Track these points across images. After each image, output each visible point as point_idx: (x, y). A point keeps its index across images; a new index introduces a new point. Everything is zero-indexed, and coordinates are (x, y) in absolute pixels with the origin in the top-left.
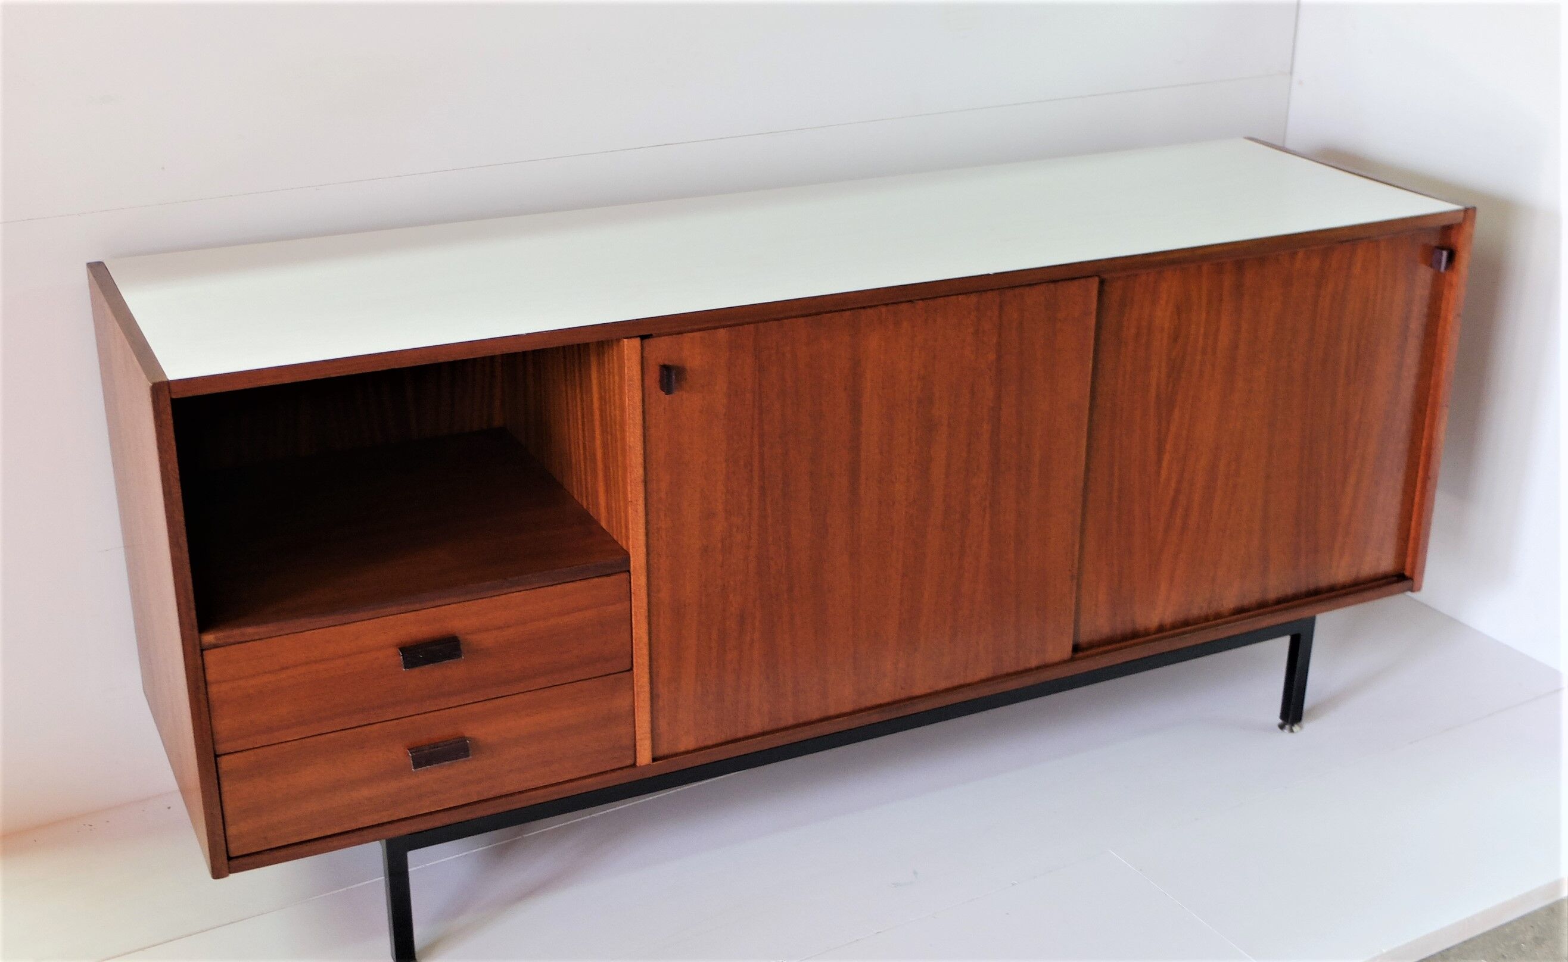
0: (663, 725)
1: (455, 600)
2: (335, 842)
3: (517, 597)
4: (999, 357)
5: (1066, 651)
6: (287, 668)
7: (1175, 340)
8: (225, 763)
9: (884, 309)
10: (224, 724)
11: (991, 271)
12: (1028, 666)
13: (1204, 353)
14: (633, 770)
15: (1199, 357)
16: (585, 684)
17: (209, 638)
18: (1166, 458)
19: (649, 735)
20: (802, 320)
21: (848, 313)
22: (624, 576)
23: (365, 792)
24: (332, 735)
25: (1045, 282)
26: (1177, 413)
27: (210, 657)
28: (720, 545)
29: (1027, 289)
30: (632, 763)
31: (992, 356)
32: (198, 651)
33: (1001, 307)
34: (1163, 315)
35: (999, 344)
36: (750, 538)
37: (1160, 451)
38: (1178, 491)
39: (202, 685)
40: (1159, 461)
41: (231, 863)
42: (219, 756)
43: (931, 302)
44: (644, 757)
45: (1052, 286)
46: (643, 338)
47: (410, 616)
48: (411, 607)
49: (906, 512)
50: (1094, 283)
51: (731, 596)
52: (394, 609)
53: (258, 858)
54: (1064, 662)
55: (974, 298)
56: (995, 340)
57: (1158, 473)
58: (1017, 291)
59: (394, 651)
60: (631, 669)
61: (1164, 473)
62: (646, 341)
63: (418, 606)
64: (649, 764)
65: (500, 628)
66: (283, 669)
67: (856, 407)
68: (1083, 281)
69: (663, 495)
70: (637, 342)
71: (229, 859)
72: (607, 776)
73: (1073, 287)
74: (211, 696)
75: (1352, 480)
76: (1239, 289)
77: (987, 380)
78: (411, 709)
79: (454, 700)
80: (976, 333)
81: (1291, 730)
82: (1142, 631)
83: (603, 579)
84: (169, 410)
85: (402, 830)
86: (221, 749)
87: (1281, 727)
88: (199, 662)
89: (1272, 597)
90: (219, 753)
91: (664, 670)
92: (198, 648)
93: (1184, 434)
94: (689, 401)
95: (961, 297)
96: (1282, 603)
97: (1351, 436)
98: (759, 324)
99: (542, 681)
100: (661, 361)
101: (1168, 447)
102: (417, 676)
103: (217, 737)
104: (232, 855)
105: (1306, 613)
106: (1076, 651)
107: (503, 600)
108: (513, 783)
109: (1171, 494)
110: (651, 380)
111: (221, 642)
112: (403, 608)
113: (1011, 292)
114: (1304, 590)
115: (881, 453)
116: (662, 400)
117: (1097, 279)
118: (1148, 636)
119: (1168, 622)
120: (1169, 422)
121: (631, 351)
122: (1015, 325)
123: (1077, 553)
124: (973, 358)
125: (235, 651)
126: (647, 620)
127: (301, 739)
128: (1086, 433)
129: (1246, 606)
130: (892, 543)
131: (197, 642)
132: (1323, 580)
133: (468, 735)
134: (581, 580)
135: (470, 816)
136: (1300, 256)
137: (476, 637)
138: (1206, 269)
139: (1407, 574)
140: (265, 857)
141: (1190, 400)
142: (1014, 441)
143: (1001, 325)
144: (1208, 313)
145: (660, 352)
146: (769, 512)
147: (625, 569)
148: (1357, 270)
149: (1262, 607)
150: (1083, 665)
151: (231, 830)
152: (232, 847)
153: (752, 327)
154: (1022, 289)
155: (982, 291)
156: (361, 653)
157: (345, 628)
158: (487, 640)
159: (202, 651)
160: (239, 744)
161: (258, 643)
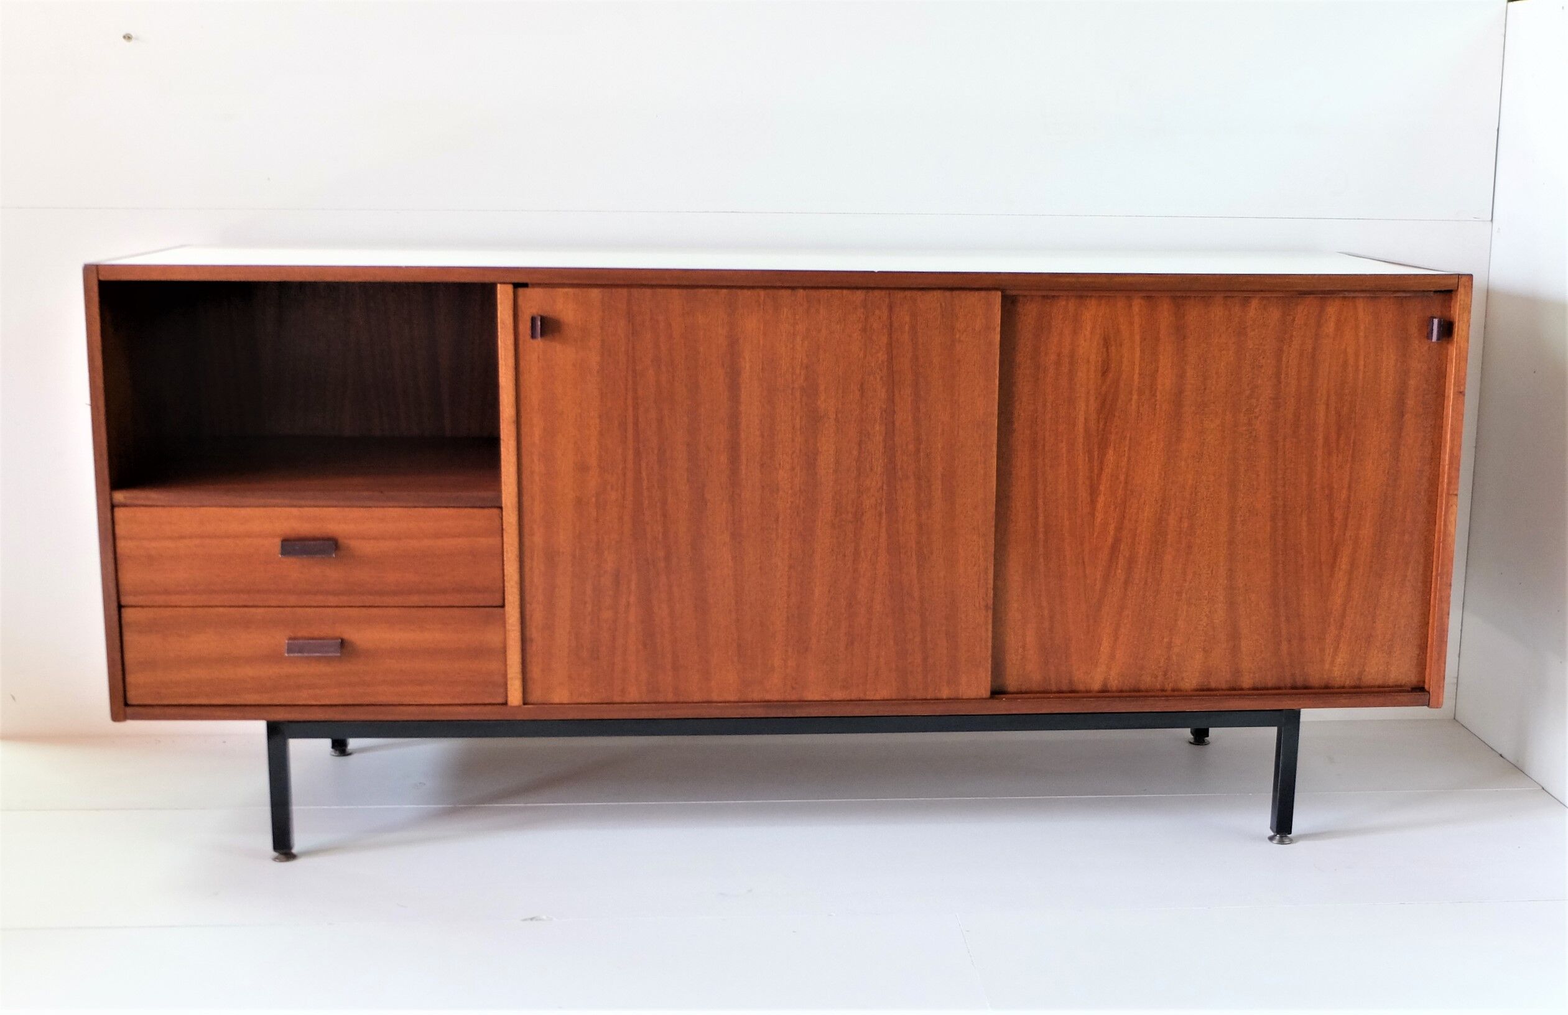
0: (535, 671)
1: (335, 503)
2: (219, 712)
3: (391, 512)
4: (891, 358)
5: (984, 690)
6: (184, 538)
7: (1104, 373)
8: (128, 614)
9: (762, 293)
10: (130, 577)
11: (876, 270)
12: (939, 696)
13: (1141, 392)
14: (503, 707)
15: (1135, 397)
16: (457, 611)
17: (119, 496)
18: (1101, 499)
19: (519, 676)
20: (676, 291)
21: (724, 291)
22: (496, 511)
23: (248, 671)
24: (221, 609)
25: (939, 289)
26: (1110, 455)
27: (120, 513)
28: (594, 499)
29: (920, 293)
30: (503, 702)
31: (882, 356)
32: (109, 507)
33: (890, 306)
34: (1088, 346)
35: (890, 345)
36: (624, 497)
37: (1093, 491)
38: (1117, 541)
39: (111, 538)
40: (1093, 502)
41: (127, 709)
42: (124, 607)
43: (813, 293)
44: (515, 697)
45: (948, 293)
46: (517, 286)
47: (294, 511)
48: (298, 503)
49: (792, 502)
50: (997, 297)
51: (606, 553)
52: (279, 501)
53: (150, 710)
54: (982, 700)
55: (860, 295)
56: (885, 339)
57: (1092, 515)
58: (908, 293)
59: (278, 542)
60: (503, 606)
61: (1099, 516)
62: (521, 291)
63: (301, 503)
64: (521, 707)
65: (375, 538)
66: (182, 537)
67: (734, 386)
68: (983, 293)
69: (537, 440)
70: (510, 288)
71: (126, 704)
72: (476, 709)
73: (973, 298)
74: (119, 550)
75: (1344, 563)
76: (1180, 331)
77: (878, 380)
78: (292, 600)
79: (332, 600)
80: (864, 330)
81: (1281, 842)
82: (1081, 687)
83: (475, 510)
84: (96, 289)
85: (280, 715)
86: (125, 600)
87: (1271, 839)
88: (109, 515)
89: (1247, 681)
90: (123, 603)
91: (537, 615)
92: (108, 504)
93: (1122, 478)
94: (562, 354)
95: (845, 292)
96: (1259, 691)
97: (1338, 515)
98: (632, 290)
99: (415, 599)
100: (534, 311)
101: (1102, 488)
102: (297, 570)
103: (122, 588)
104: (130, 702)
105: (1286, 704)
106: (997, 692)
107: (378, 512)
108: (385, 694)
109: (1110, 540)
110: (525, 327)
111: (129, 502)
112: (287, 502)
113: (900, 294)
114: (1288, 682)
115: (762, 436)
116: (536, 347)
117: (1000, 293)
118: (1088, 694)
119: (1114, 684)
120: (1102, 463)
121: (504, 295)
122: (907, 328)
123: (991, 582)
124: (861, 355)
125: (142, 514)
126: (518, 559)
127: (193, 607)
128: (995, 454)
129: (1213, 685)
130: (777, 529)
131: (108, 497)
132: (1315, 675)
133: (346, 636)
134: (454, 507)
135: (343, 717)
136: (1254, 303)
137: (354, 544)
138: (1137, 304)
139: (1426, 687)
140: (157, 711)
141: (1127, 442)
142: (911, 447)
143: (891, 325)
144: (1142, 351)
145: (534, 302)
146: (644, 474)
147: (497, 505)
148: (1330, 327)
149: (1235, 691)
150: (1001, 707)
151: (130, 679)
152: (129, 694)
153: (625, 291)
154: (914, 292)
155: (869, 288)
156: (249, 537)
157: (236, 511)
158: (364, 548)
159: (113, 508)
160: (141, 600)
161: (160, 509)
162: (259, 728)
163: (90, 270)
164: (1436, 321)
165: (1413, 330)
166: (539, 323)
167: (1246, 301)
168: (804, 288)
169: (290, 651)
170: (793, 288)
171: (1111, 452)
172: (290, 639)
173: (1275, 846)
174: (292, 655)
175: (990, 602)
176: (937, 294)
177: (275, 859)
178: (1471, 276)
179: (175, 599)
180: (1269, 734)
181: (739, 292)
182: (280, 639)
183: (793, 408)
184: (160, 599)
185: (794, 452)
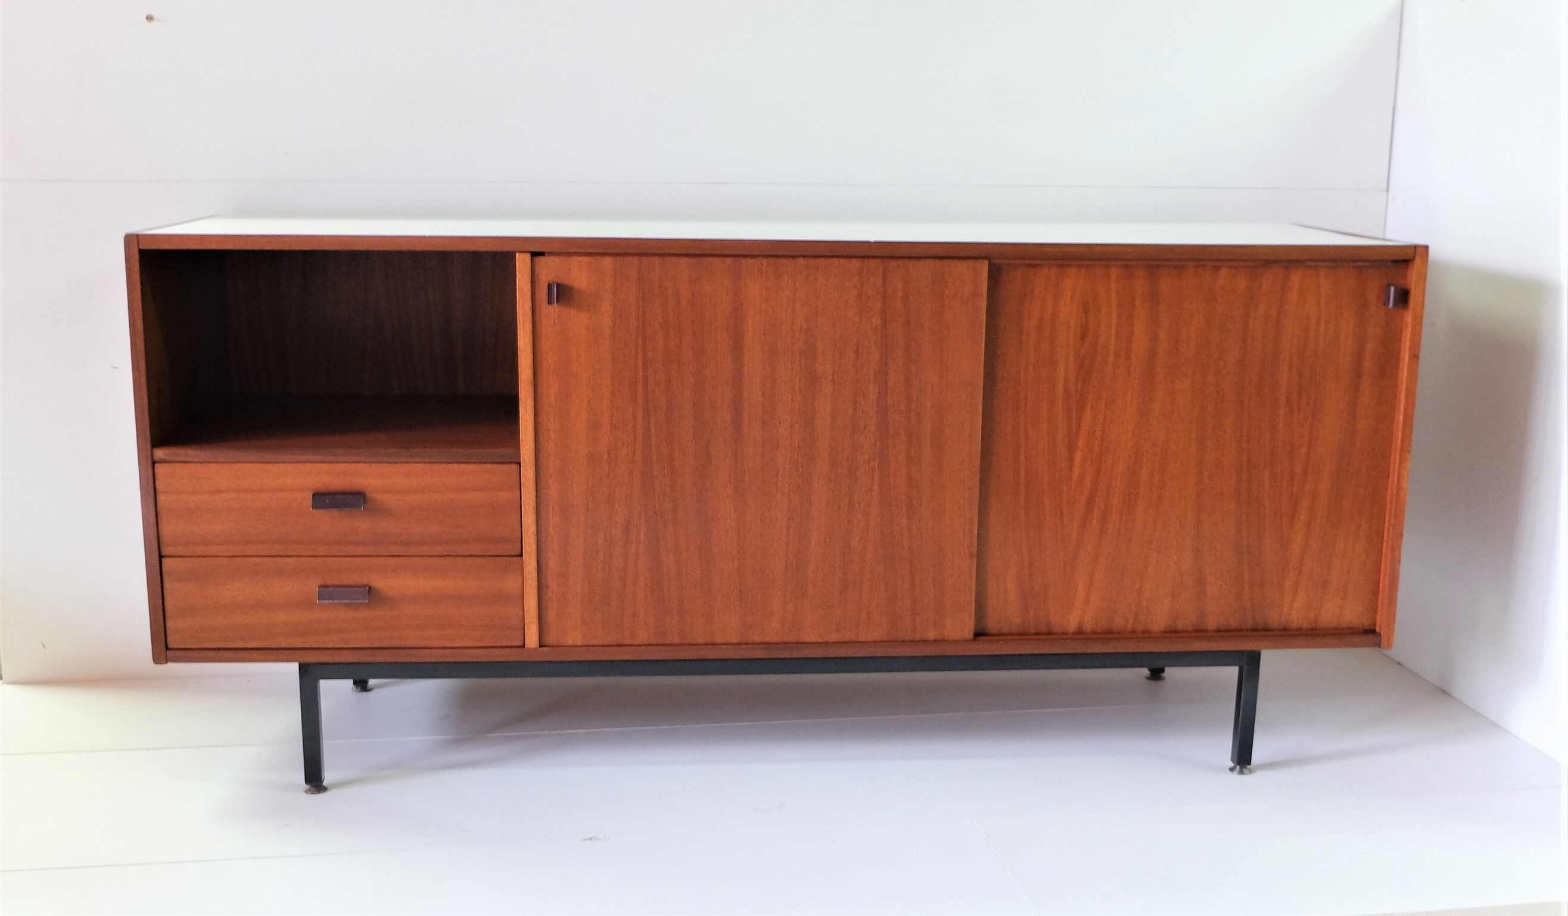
0: (551, 616)
1: (363, 459)
2: (252, 655)
3: (417, 466)
4: (884, 322)
5: (968, 631)
6: (221, 492)
7: (1083, 336)
8: (168, 563)
9: (764, 261)
10: (168, 529)
11: (872, 239)
12: (926, 637)
13: (1117, 355)
14: (521, 650)
15: (1111, 360)
16: (477, 560)
17: (160, 453)
18: (1079, 456)
19: (535, 621)
20: (684, 260)
21: (729, 260)
22: (514, 467)
23: (281, 617)
24: (256, 559)
25: (931, 257)
26: (1088, 413)
27: (160, 469)
28: (606, 456)
29: (912, 261)
30: (521, 644)
31: (876, 321)
32: (150, 464)
33: (884, 274)
34: (1068, 312)
35: (884, 311)
36: (634, 454)
37: (1071, 448)
38: (1093, 492)
39: (152, 490)
40: (1071, 458)
41: (168, 652)
42: (164, 557)
43: (811, 261)
44: (532, 640)
45: (938, 262)
46: (534, 254)
47: (325, 466)
48: (328, 459)
49: (791, 458)
50: (984, 266)
51: (617, 506)
52: (312, 457)
53: (191, 653)
54: (967, 641)
55: (855, 264)
56: (879, 306)
57: (1071, 469)
58: (900, 262)
59: (310, 495)
60: (521, 555)
61: (1076, 470)
62: (538, 259)
63: (331, 458)
64: (537, 648)
65: (401, 492)
66: (218, 492)
67: (737, 349)
68: (971, 262)
69: (552, 400)
70: (528, 257)
71: (167, 648)
72: (497, 651)
73: (962, 266)
74: (159, 503)
75: (1303, 516)
76: (1154, 297)
77: (872, 343)
78: (323, 549)
79: (361, 550)
80: (859, 296)
81: (1241, 773)
82: (1058, 629)
83: (496, 466)
84: (137, 258)
85: (312, 658)
86: (166, 551)
87: (1232, 770)
88: (150, 471)
89: (1211, 623)
90: (163, 553)
91: (553, 562)
92: (150, 459)
93: (1098, 434)
94: (578, 320)
95: (842, 261)
96: (1223, 632)
97: (1298, 470)
98: (642, 258)
99: (438, 549)
100: (551, 279)
101: (1080, 444)
102: (329, 521)
103: (162, 540)
104: (170, 646)
105: (1248, 646)
106: (979, 634)
107: (405, 468)
108: (411, 638)
109: (1086, 493)
110: (542, 293)
111: (169, 458)
112: (319, 458)
113: (894, 263)
114: (1250, 624)
115: (764, 396)
116: (551, 313)
117: (986, 262)
118: (1064, 636)
119: (1088, 626)
120: (1079, 420)
121: (522, 263)
122: (900, 294)
123: (976, 532)
124: (857, 320)
125: (180, 469)
126: (535, 511)
127: (230, 557)
128: (981, 413)
129: (1180, 627)
130: (777, 484)
131: (149, 454)
132: (1274, 617)
133: (372, 584)
134: (475, 463)
135: (370, 659)
136: (1224, 272)
137: (380, 496)
138: (1114, 272)
139: (1377, 629)
140: (196, 654)
141: (1104, 402)
142: (902, 406)
143: (885, 292)
144: (1119, 317)
145: (550, 269)
146: (653, 432)
147: (514, 460)
148: (1293, 295)
149: (1200, 632)
150: (984, 648)
151: (170, 624)
152: (169, 639)
153: (635, 259)
154: (906, 261)
155: (863, 257)
156: (282, 491)
157: (269, 466)
158: (390, 501)
159: (154, 463)
160: (181, 550)
161: (198, 465)
162: (291, 670)
163: (131, 240)
164: (1392, 289)
165: (1372, 296)
166: (555, 289)
167: (1217, 269)
168: (804, 256)
169: (321, 597)
170: (793, 257)
171: (1088, 411)
172: (320, 586)
173: (1235, 777)
174: (322, 602)
175: (975, 551)
176: (928, 262)
177: (307, 792)
178: (1426, 248)
179: (211, 550)
180: (1232, 673)
181: (743, 260)
182: (312, 586)
183: (792, 369)
184: (200, 550)
185: (793, 411)
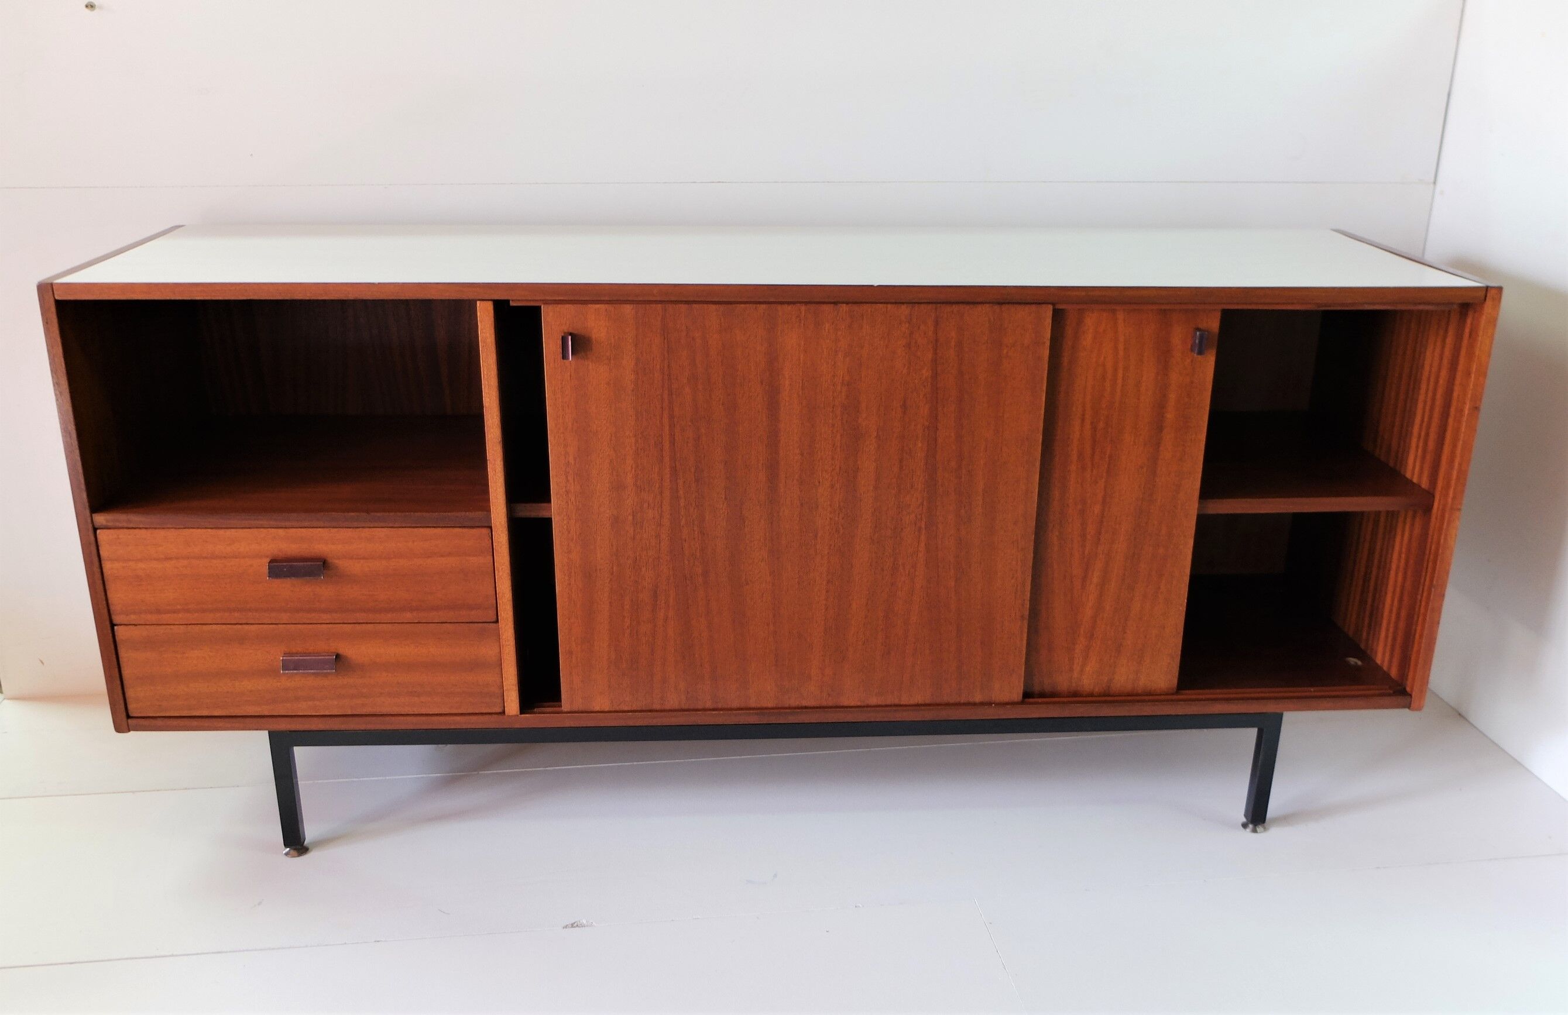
1: (324, 524)
2: (220, 722)
3: (381, 533)
4: (935, 376)
5: (1017, 695)
6: (171, 559)
8: (120, 631)
10: (118, 596)
12: (971, 699)
14: (500, 716)
16: (451, 627)
17: (100, 519)
19: (515, 688)
22: (485, 531)
23: (246, 685)
24: (214, 627)
25: (989, 303)
27: (102, 535)
29: (967, 307)
30: (498, 711)
31: (926, 373)
32: (91, 530)
33: (937, 323)
35: (935, 361)
39: (96, 559)
41: (130, 721)
42: (115, 625)
43: (855, 308)
44: (512, 707)
45: (997, 307)
47: (281, 532)
48: (283, 524)
50: (1048, 312)
52: (265, 523)
53: (153, 722)
54: (1013, 704)
55: (905, 310)
56: (930, 356)
58: (956, 307)
59: (266, 562)
60: (497, 622)
63: (287, 524)
64: (517, 715)
65: (364, 558)
66: (168, 559)
67: (773, 404)
68: (1034, 308)
71: (128, 717)
72: (473, 718)
73: (1023, 312)
74: (105, 570)
77: (921, 397)
78: (285, 617)
79: (327, 619)
80: (908, 346)
83: (464, 530)
84: (53, 309)
85: (283, 726)
86: (117, 619)
88: (93, 537)
90: (115, 622)
92: (90, 526)
94: (595, 372)
98: (667, 305)
99: (408, 616)
100: (565, 328)
102: (287, 588)
103: (112, 608)
104: (131, 714)
106: (1029, 696)
107: (366, 533)
108: (385, 705)
110: (557, 345)
111: (110, 524)
112: (272, 523)
113: (948, 309)
115: (802, 454)
116: (567, 366)
117: (1050, 307)
122: (953, 344)
123: (1028, 593)
124: (905, 371)
125: (123, 534)
127: (187, 624)
131: (89, 521)
133: (341, 651)
134: (442, 527)
135: (344, 727)
137: (342, 564)
140: (159, 722)
142: (953, 464)
143: (937, 340)
145: (565, 319)
146: (681, 494)
147: (484, 524)
150: (1032, 711)
151: (129, 692)
152: (130, 707)
153: (659, 307)
154: (962, 306)
155: (915, 303)
156: (236, 558)
157: (221, 532)
158: (355, 567)
159: (95, 530)
160: (133, 618)
161: (143, 531)
162: (261, 739)
163: (45, 289)
166: (570, 341)
168: (847, 303)
169: (285, 667)
170: (835, 303)
172: (284, 655)
174: (287, 671)
175: (1026, 613)
176: (986, 308)
177: (287, 854)
179: (166, 618)
181: (779, 307)
182: (276, 655)
183: (833, 425)
184: (153, 618)
185: (833, 470)
